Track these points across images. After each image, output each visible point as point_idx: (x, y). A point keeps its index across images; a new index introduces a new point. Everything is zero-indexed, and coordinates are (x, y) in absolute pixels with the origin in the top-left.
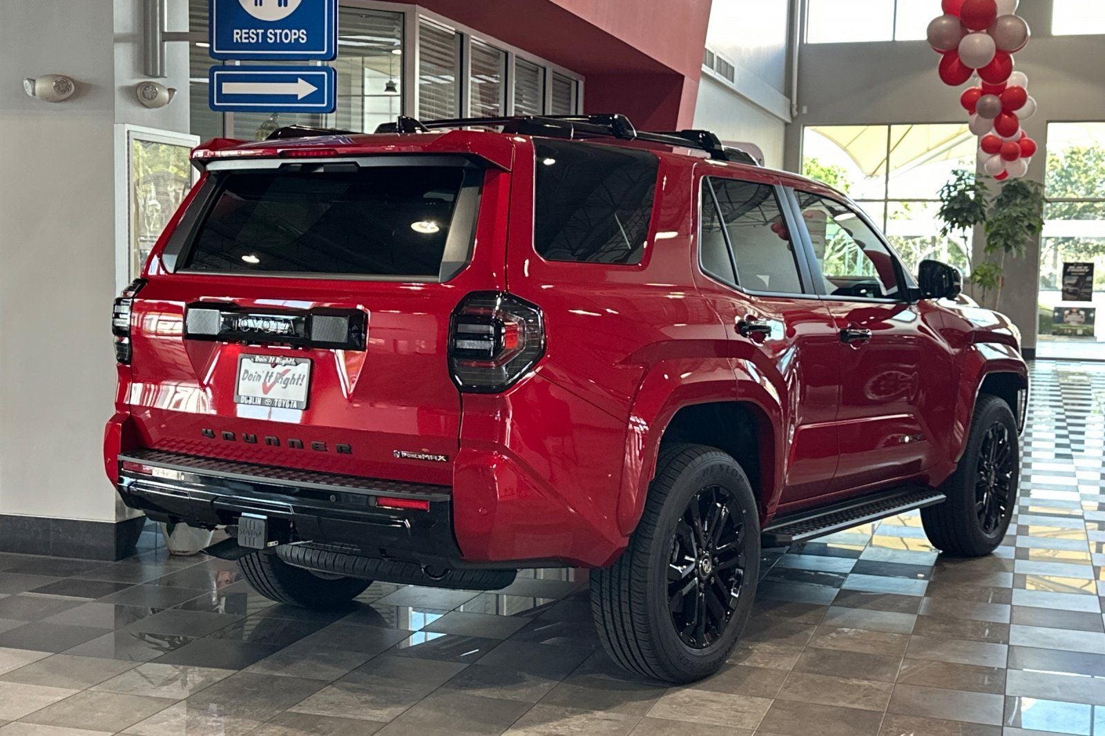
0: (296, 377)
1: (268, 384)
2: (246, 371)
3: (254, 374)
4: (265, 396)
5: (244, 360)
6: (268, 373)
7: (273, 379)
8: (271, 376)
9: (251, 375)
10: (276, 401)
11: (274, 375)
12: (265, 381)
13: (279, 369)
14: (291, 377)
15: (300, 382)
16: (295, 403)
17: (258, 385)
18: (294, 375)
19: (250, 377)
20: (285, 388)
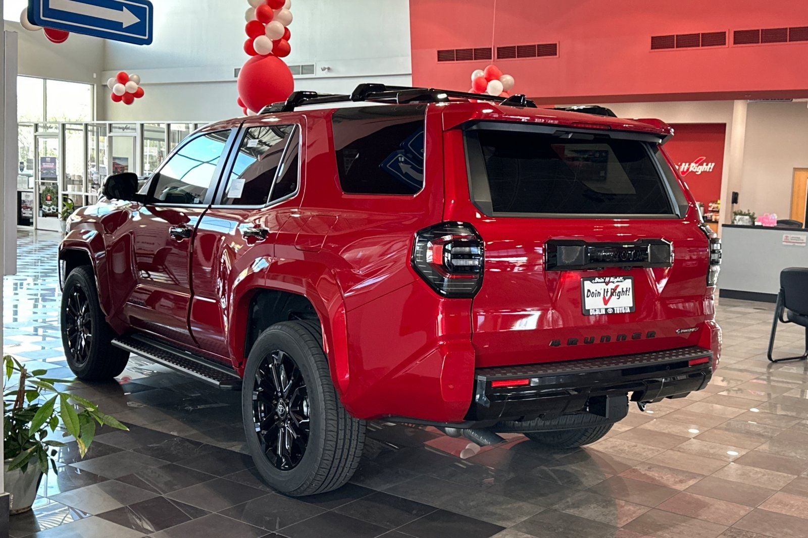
0: (625, 290)
1: (607, 298)
2: (589, 291)
3: (595, 292)
4: (606, 307)
5: (585, 282)
6: (605, 290)
7: (609, 294)
8: (607, 292)
9: (593, 293)
10: (615, 309)
11: (609, 290)
12: (604, 296)
13: (612, 286)
14: (621, 291)
15: (628, 293)
16: (628, 308)
17: (600, 299)
18: (623, 289)
19: (593, 294)
20: (618, 299)
